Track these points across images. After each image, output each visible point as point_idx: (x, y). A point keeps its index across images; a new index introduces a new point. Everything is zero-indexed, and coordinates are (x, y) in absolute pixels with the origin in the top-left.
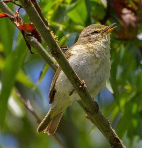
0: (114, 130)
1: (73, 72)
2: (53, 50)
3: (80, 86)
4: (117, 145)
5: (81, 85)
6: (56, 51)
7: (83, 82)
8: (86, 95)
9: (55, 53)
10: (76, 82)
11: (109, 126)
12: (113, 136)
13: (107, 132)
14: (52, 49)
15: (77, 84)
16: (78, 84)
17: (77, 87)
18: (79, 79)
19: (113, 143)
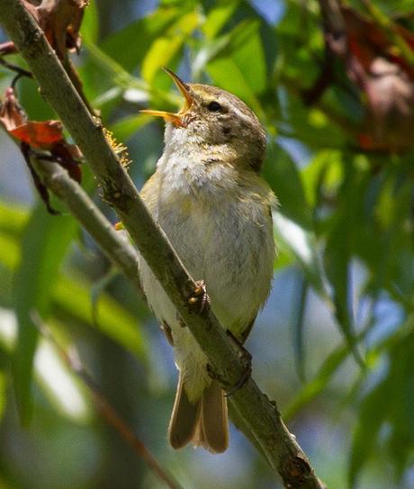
0: (292, 436)
1: (171, 256)
2: (111, 189)
3: (193, 299)
4: (301, 481)
5: (193, 294)
6: (120, 191)
7: (200, 284)
8: (211, 325)
9: (117, 195)
10: (179, 286)
11: (279, 422)
12: (291, 453)
13: (271, 442)
14: (109, 183)
15: (182, 292)
16: (186, 294)
17: (183, 303)
18: (187, 277)
19: (289, 473)
